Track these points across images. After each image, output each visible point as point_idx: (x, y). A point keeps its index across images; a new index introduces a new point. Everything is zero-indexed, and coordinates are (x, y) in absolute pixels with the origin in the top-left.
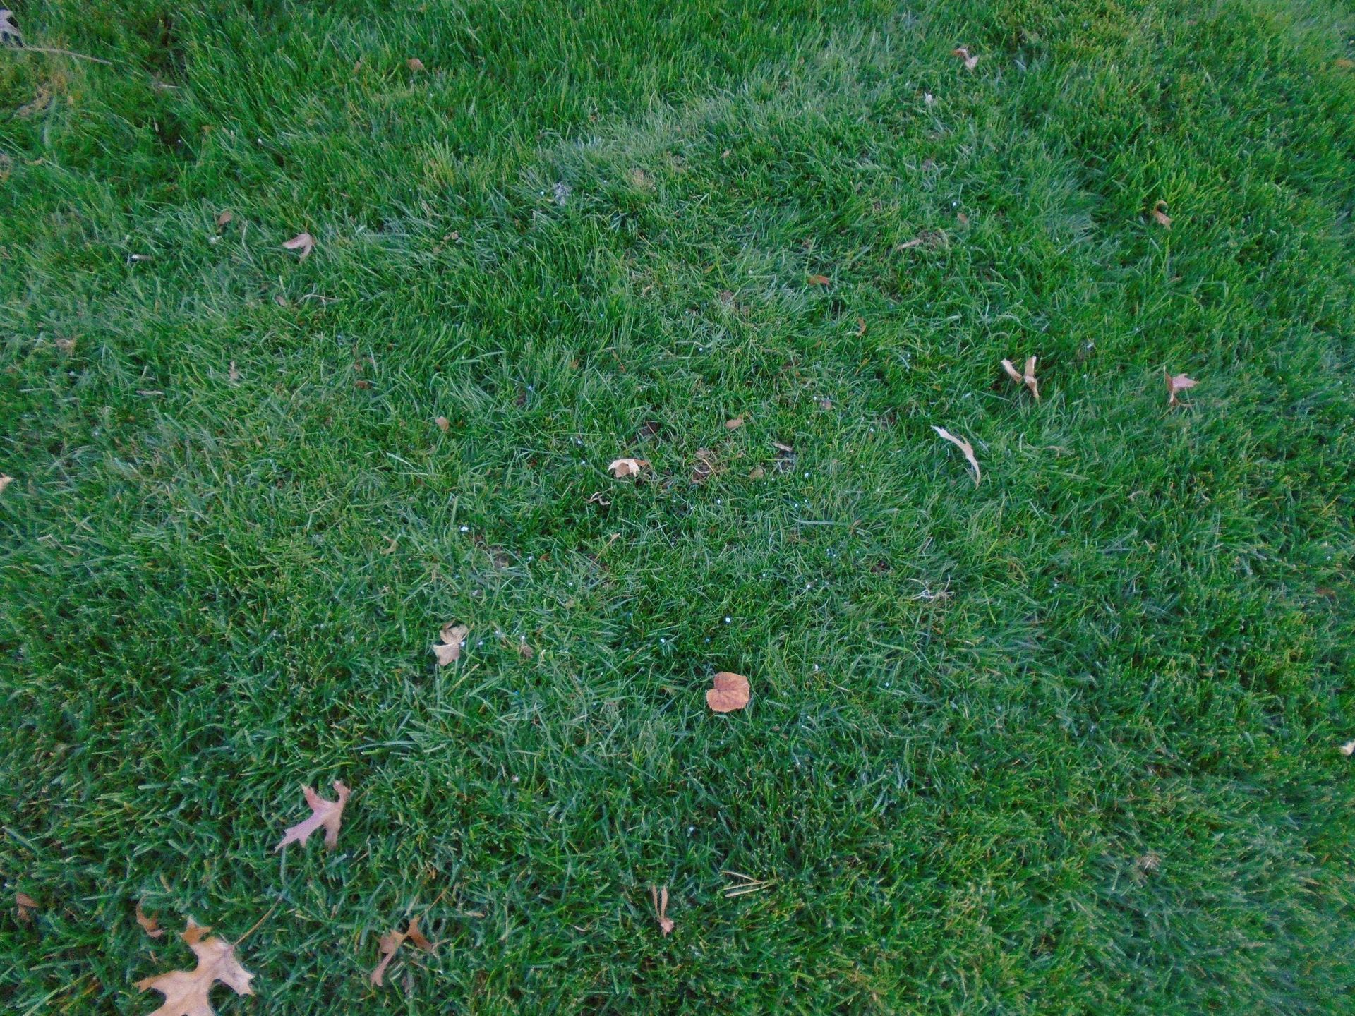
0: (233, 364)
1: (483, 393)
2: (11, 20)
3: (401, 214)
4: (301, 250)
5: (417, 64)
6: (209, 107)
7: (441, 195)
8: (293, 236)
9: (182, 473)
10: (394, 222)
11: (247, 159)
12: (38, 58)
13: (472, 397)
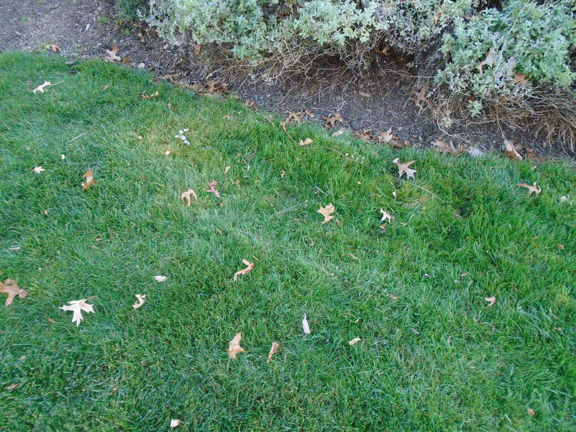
0: (450, 337)
1: (552, 406)
2: (414, 173)
3: (538, 308)
4: (490, 302)
5: (562, 247)
6: (472, 231)
7: (559, 308)
8: (489, 296)
9: (419, 373)
10: (534, 310)
11: (481, 258)
12: (419, 191)
13: (546, 407)
